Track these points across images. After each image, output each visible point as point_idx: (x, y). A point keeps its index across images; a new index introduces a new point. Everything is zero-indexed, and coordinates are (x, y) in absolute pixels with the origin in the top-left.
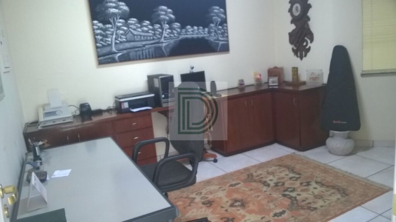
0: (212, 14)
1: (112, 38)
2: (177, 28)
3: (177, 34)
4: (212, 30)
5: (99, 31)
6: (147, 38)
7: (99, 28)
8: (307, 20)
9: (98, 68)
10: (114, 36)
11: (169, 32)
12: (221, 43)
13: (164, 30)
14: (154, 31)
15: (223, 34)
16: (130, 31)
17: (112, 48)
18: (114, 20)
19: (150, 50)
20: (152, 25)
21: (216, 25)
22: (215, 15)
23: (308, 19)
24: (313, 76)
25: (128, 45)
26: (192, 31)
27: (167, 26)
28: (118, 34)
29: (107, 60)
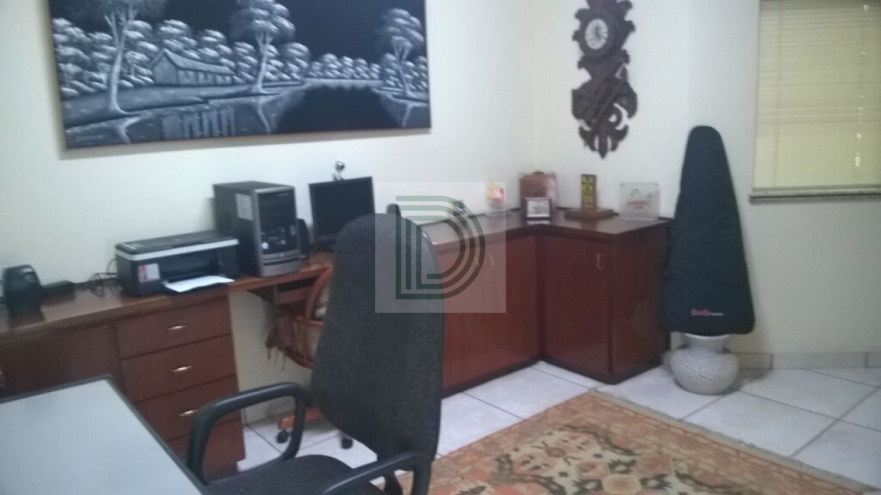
0: (392, 29)
1: (110, 73)
2: (299, 57)
3: (298, 73)
4: (389, 71)
5: (70, 51)
6: (215, 79)
7: (71, 42)
8: (622, 60)
9: (63, 158)
10: (117, 68)
11: (277, 67)
12: (411, 105)
13: (265, 59)
14: (235, 62)
15: (416, 81)
16: (165, 54)
17: (108, 100)
18: (118, 20)
19: (223, 113)
20: (230, 44)
21: (401, 58)
22: (398, 30)
23: (626, 58)
24: (636, 198)
25: (157, 95)
26: (340, 70)
27: (273, 48)
28: (129, 62)
29: (92, 137)
